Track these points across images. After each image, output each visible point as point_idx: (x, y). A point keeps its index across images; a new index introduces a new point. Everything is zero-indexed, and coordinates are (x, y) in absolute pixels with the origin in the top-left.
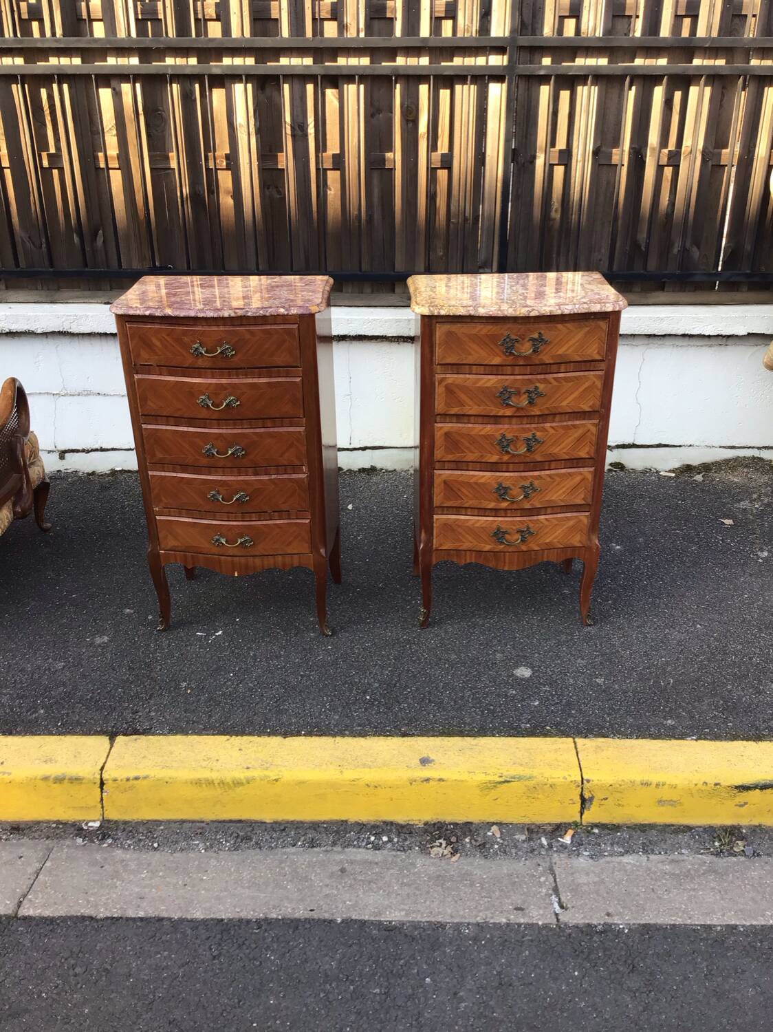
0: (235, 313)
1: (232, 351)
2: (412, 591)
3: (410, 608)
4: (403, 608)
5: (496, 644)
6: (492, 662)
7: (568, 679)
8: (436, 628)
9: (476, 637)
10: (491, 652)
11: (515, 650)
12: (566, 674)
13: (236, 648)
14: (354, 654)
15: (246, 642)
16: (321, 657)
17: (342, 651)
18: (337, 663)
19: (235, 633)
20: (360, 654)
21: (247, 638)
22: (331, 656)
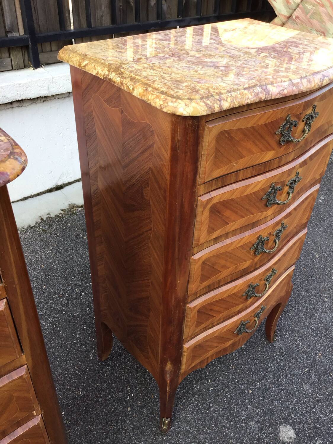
2: (115, 382)
3: (131, 409)
4: (125, 413)
5: (238, 411)
6: (256, 438)
7: (320, 417)
8: (176, 424)
9: (216, 412)
10: (244, 425)
11: (256, 407)
12: (314, 413)
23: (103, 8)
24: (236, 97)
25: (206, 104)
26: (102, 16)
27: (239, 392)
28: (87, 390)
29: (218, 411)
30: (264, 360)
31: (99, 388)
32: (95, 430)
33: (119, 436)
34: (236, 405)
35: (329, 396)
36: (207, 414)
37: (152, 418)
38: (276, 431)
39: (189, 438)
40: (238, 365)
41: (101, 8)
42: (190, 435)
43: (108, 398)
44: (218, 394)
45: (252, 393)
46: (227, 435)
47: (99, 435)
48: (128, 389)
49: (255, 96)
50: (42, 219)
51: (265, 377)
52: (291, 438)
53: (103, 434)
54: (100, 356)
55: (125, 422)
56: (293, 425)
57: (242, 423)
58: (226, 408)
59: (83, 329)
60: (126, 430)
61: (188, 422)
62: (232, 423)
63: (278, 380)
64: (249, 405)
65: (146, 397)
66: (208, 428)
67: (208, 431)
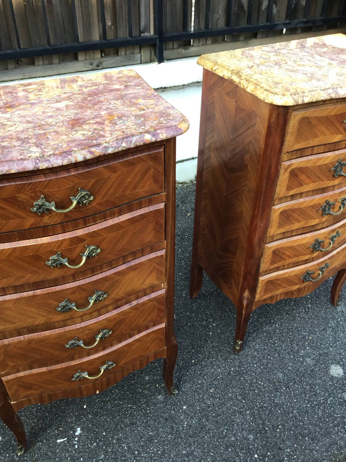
0: (91, 153)
1: (89, 196)
2: (201, 315)
3: (213, 334)
4: (208, 335)
5: (298, 349)
6: (310, 369)
8: (247, 349)
9: (280, 347)
10: (301, 359)
11: (314, 349)
13: (106, 446)
14: (209, 407)
15: (111, 434)
16: (186, 423)
17: (198, 408)
18: (204, 425)
19: (93, 425)
20: (214, 405)
21: (108, 428)
22: (193, 419)
23: (220, 12)
24: (314, 95)
25: (294, 99)
26: (219, 19)
27: (301, 336)
28: (180, 316)
29: (282, 346)
30: (326, 318)
31: (188, 316)
32: (184, 342)
33: (202, 349)
34: (297, 345)
36: (272, 347)
37: (228, 342)
38: (327, 368)
39: (256, 360)
40: (303, 318)
41: (218, 12)
42: (256, 358)
43: (195, 324)
44: (283, 336)
45: (312, 339)
46: (286, 364)
47: (187, 346)
48: (211, 320)
49: (328, 95)
51: (324, 329)
52: (339, 375)
53: (190, 346)
54: (191, 295)
55: (207, 341)
56: (343, 366)
57: (300, 358)
58: (288, 346)
59: (179, 275)
60: (207, 347)
61: (256, 350)
62: (291, 356)
63: (336, 334)
64: (308, 346)
65: (224, 328)
66: (272, 356)
67: (272, 358)
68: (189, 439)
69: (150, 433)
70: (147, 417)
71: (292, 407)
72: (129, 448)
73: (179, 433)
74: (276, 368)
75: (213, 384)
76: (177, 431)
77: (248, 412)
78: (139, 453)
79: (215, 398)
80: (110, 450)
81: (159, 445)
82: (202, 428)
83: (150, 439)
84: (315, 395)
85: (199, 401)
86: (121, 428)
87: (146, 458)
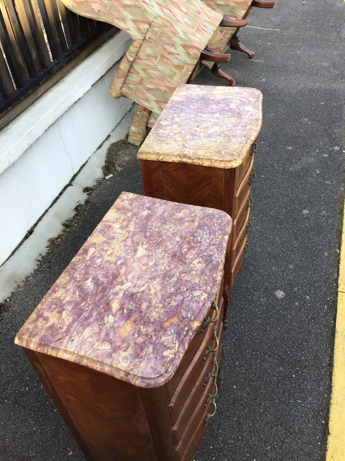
5: (251, 298)
6: (268, 304)
7: (289, 278)
9: (242, 305)
11: (258, 291)
12: (285, 278)
13: (220, 452)
14: (246, 374)
15: (215, 444)
16: (245, 395)
17: (242, 380)
18: (255, 386)
19: (199, 450)
20: (247, 370)
21: (210, 442)
22: (246, 388)
27: (245, 289)
29: (242, 303)
30: (245, 267)
34: (248, 296)
35: (286, 266)
36: (239, 308)
38: (275, 296)
39: (239, 324)
42: (238, 322)
44: (236, 296)
45: (251, 286)
46: (255, 312)
50: (39, 261)
51: (251, 275)
52: (283, 295)
56: (280, 289)
57: (257, 302)
58: (245, 300)
61: (233, 317)
62: (253, 305)
63: (259, 273)
64: (254, 292)
67: (245, 315)
68: (256, 402)
69: (235, 420)
70: (222, 413)
71: (282, 333)
72: (234, 439)
73: (248, 403)
74: (253, 319)
75: (234, 359)
76: (246, 403)
77: (266, 357)
78: (242, 436)
79: (243, 366)
80: (225, 452)
81: (246, 420)
82: (256, 389)
83: (238, 423)
84: (284, 317)
85: (238, 376)
86: (217, 434)
87: (247, 435)
